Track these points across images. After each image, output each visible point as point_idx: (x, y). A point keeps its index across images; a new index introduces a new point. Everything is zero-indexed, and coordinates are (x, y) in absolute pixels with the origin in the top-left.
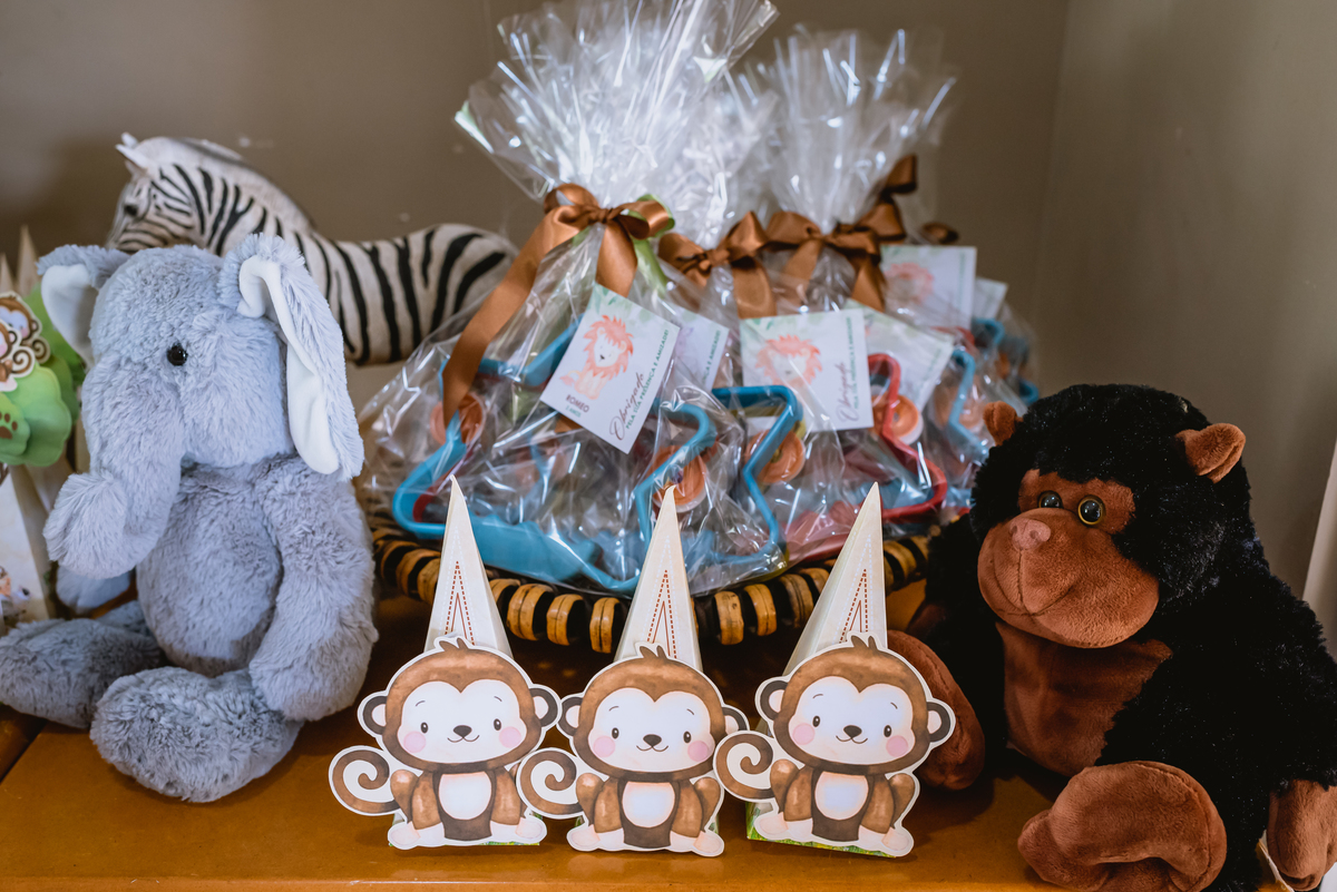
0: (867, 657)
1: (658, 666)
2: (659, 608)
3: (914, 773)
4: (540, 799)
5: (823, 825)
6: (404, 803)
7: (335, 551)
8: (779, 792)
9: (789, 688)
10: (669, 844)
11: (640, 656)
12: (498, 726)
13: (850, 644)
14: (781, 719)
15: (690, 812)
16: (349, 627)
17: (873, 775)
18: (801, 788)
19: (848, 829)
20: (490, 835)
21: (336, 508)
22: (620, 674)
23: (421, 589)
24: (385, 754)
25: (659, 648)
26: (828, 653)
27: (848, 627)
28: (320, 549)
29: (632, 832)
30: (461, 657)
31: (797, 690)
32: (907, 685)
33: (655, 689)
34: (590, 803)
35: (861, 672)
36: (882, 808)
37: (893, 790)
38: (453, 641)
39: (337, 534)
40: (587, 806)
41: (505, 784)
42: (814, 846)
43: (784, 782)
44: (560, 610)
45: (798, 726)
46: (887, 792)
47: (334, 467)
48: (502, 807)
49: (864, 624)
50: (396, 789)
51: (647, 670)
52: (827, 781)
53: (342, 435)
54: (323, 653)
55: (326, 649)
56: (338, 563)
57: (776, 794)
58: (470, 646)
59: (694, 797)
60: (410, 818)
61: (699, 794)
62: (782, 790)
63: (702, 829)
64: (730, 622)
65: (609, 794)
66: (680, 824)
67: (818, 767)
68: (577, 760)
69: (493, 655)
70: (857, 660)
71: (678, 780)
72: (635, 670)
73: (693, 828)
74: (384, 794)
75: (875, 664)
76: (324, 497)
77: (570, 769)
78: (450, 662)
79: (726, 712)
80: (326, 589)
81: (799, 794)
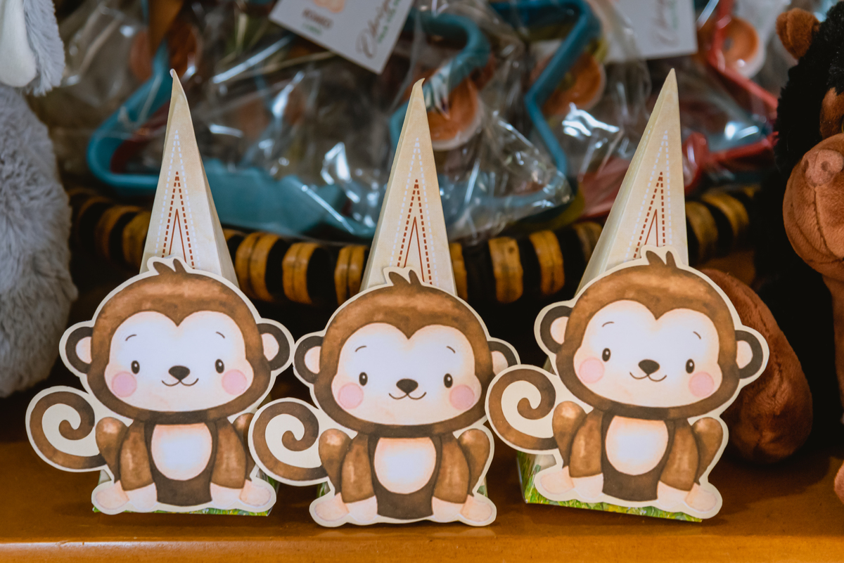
0: (665, 276)
1: (411, 295)
2: (410, 226)
3: (722, 416)
4: (277, 462)
5: (616, 482)
6: (111, 458)
7: (28, 184)
8: (562, 441)
9: (574, 314)
10: (431, 513)
11: (390, 284)
12: (220, 368)
13: (644, 261)
14: (564, 352)
15: (455, 473)
16: (45, 276)
17: (674, 419)
18: (589, 435)
19: (644, 486)
20: (210, 499)
21: (27, 136)
22: (367, 306)
23: (126, 247)
24: (90, 397)
25: (412, 274)
26: (618, 273)
27: (643, 241)
28: (10, 181)
29: (387, 501)
30: (177, 283)
31: (583, 317)
32: (712, 310)
33: (409, 324)
34: (336, 466)
35: (658, 294)
36: (684, 460)
37: (697, 438)
38: (169, 262)
39: (30, 166)
40: (332, 470)
41: (228, 439)
42: (606, 508)
43: (569, 430)
44: (298, 259)
45: (585, 362)
46: (690, 441)
47: (31, 74)
48: (224, 466)
49: (661, 238)
50: (102, 440)
51: (399, 301)
52: (620, 429)
53: (40, 35)
54: (15, 305)
55: (19, 302)
56: (32, 199)
57: (559, 443)
58: (189, 270)
59: (458, 454)
60: (118, 476)
61: (465, 450)
62: (567, 440)
63: (469, 492)
64: (505, 268)
65: (358, 455)
66: (443, 488)
67: (609, 411)
68: (319, 413)
69: (215, 282)
70: (653, 281)
71: (439, 434)
72: (384, 301)
73: (459, 491)
74: (88, 447)
75: (675, 285)
76: (13, 122)
77: (311, 424)
78: (166, 289)
79: (493, 347)
80: (16, 228)
81: (587, 444)
